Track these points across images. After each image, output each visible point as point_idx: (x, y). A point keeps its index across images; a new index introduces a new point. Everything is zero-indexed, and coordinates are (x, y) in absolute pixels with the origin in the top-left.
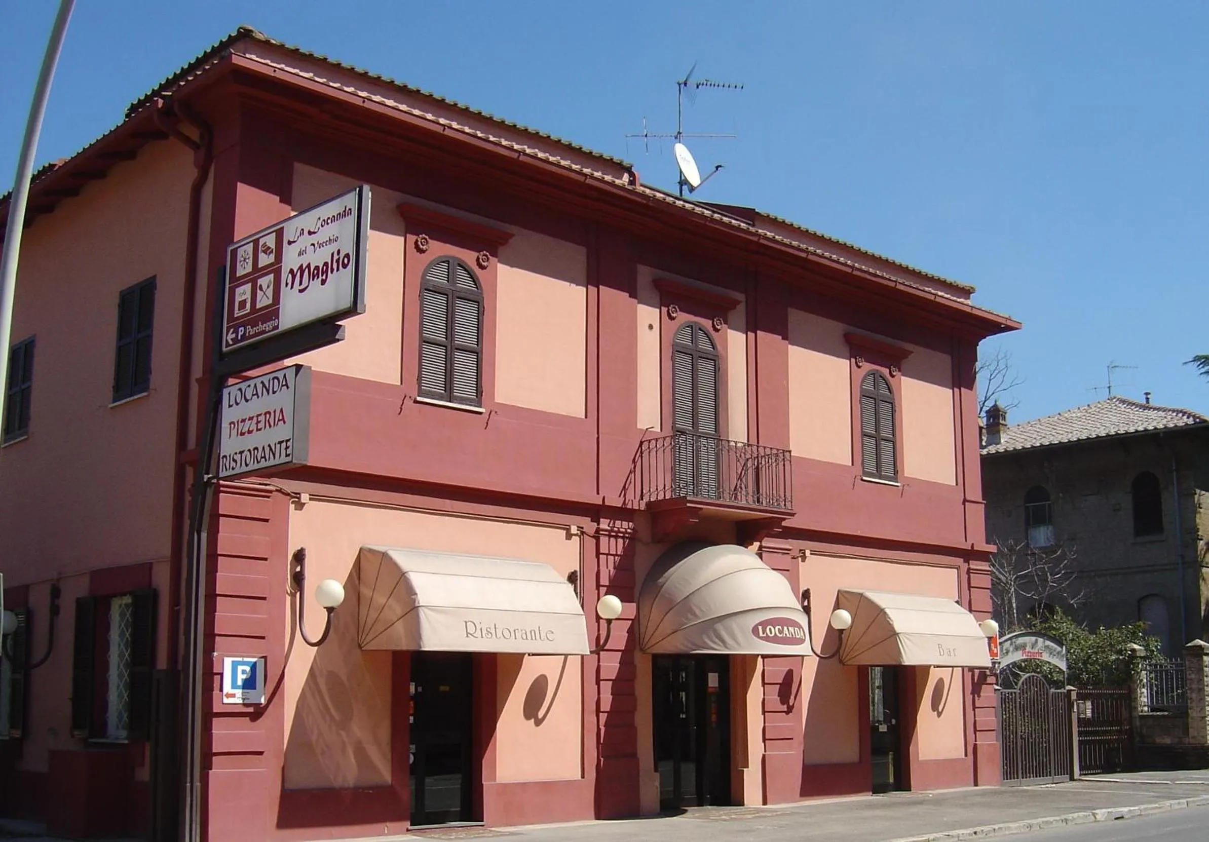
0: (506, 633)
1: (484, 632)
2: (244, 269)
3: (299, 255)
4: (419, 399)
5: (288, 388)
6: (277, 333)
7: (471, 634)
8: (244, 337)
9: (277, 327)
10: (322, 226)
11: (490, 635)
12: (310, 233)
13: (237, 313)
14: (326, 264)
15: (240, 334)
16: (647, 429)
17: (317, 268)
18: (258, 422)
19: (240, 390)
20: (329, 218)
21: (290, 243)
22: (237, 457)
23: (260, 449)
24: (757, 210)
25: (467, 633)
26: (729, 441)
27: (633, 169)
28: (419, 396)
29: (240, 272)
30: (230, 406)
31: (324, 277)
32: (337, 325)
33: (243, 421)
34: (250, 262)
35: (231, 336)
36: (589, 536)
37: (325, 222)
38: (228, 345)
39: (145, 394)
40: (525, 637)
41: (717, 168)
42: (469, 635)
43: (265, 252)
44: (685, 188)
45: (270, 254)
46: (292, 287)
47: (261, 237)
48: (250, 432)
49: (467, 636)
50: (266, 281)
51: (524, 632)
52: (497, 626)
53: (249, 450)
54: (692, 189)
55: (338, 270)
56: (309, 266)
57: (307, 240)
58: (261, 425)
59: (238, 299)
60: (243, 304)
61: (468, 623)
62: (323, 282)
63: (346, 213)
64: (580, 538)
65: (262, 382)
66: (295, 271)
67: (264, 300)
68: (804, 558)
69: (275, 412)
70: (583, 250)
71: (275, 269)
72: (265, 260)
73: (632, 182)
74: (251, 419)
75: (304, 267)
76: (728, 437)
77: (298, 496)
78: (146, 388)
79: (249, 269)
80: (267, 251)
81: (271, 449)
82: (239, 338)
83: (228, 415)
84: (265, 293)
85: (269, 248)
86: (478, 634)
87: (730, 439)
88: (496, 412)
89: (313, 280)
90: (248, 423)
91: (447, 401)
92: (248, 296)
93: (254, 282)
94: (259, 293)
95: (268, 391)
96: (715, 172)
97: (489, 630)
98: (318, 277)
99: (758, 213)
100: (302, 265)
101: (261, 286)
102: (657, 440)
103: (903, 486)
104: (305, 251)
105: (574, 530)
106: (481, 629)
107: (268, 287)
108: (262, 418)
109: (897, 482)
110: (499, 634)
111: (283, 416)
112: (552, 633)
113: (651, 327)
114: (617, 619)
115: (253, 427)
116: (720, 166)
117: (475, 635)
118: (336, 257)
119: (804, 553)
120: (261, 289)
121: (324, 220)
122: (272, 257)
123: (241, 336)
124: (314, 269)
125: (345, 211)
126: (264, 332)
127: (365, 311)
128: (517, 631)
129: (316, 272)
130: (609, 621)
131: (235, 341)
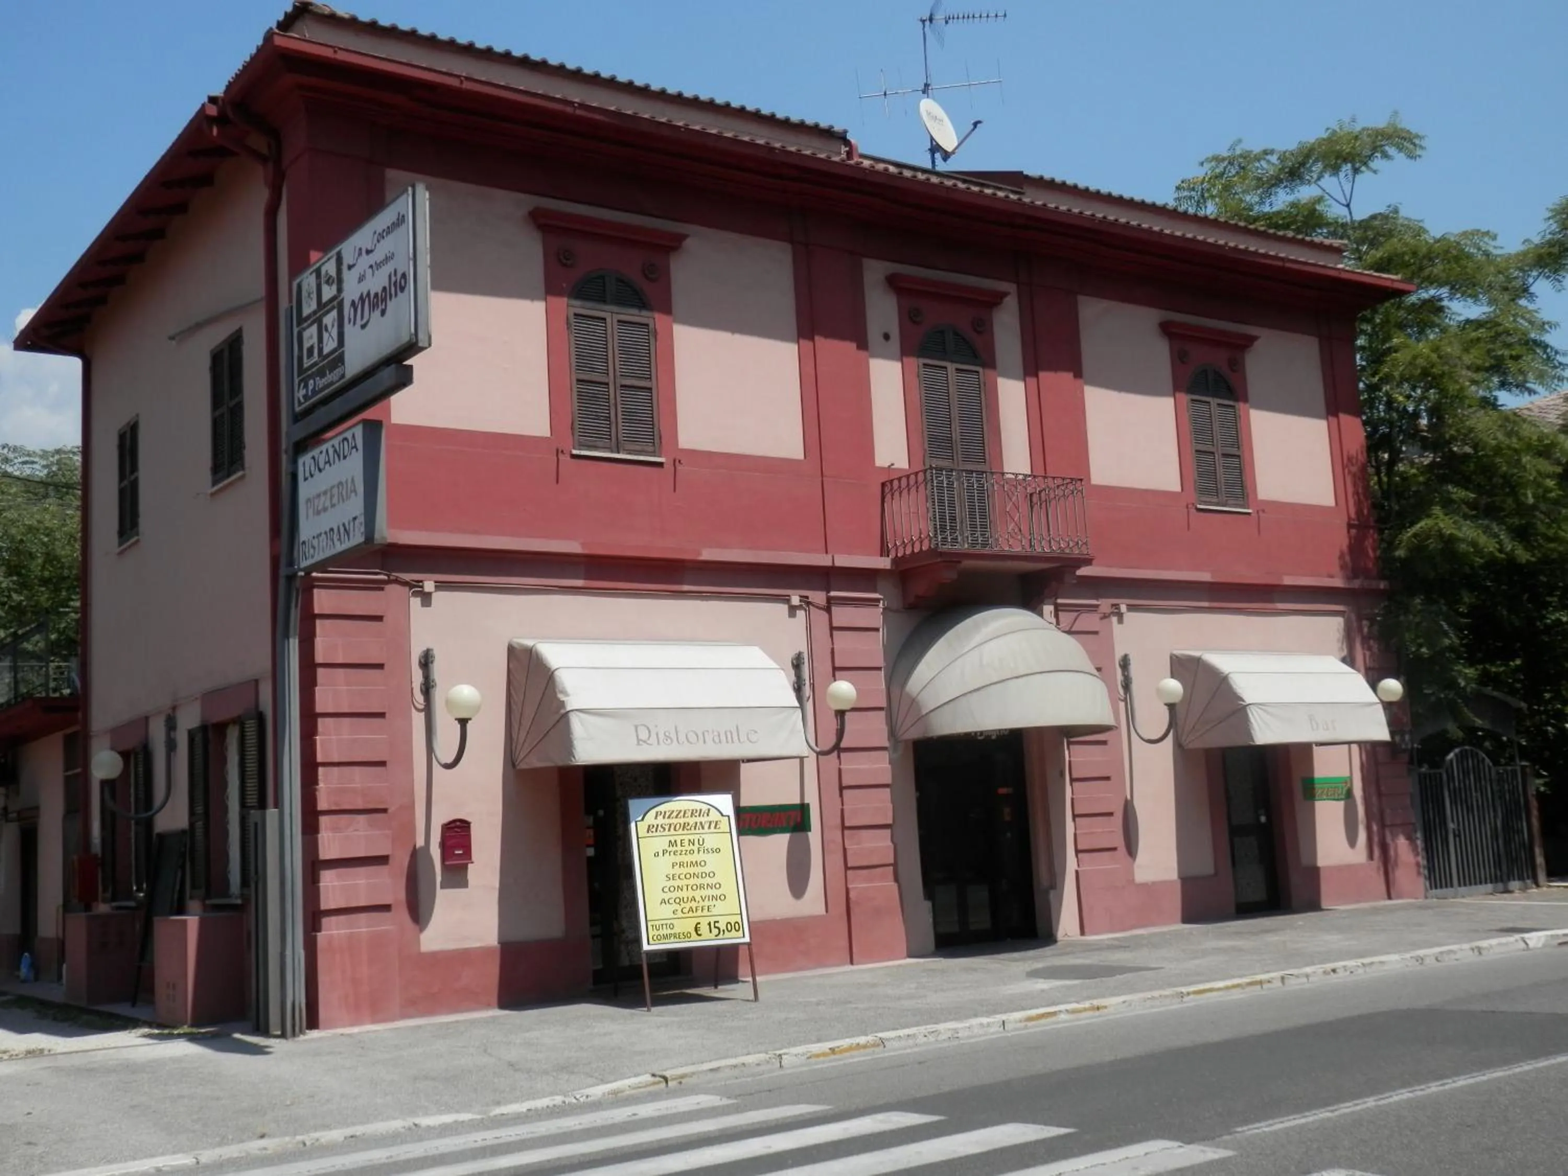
0: (693, 738)
1: (661, 736)
2: (309, 307)
3: (359, 282)
4: (575, 452)
5: (357, 450)
6: (344, 383)
7: (645, 742)
8: (315, 392)
9: (343, 376)
10: (378, 241)
11: (669, 740)
12: (368, 252)
13: (307, 363)
14: (384, 289)
15: (311, 388)
16: (889, 466)
17: (376, 295)
18: (332, 497)
19: (313, 458)
20: (384, 230)
21: (350, 267)
22: (315, 542)
23: (336, 530)
24: (1025, 173)
25: (638, 740)
26: (1003, 474)
27: (849, 137)
28: (574, 448)
29: (306, 311)
30: (306, 479)
31: (383, 307)
32: (405, 365)
33: (319, 496)
34: (314, 296)
35: (303, 392)
36: (817, 607)
37: (381, 236)
38: (300, 404)
39: (240, 474)
40: (717, 741)
41: (976, 124)
42: (641, 742)
43: (327, 282)
44: (938, 156)
45: (332, 284)
46: (354, 324)
47: (323, 264)
48: (325, 509)
49: (638, 744)
50: (330, 319)
51: (716, 733)
52: (678, 729)
53: (326, 533)
54: (946, 156)
55: (396, 295)
56: (368, 294)
57: (365, 262)
58: (335, 500)
59: (306, 345)
60: (310, 350)
61: (639, 728)
62: (383, 313)
63: (401, 220)
64: (806, 611)
65: (333, 446)
66: (357, 302)
67: (330, 345)
68: (1120, 616)
69: (347, 482)
70: (787, 247)
71: (337, 303)
72: (328, 292)
73: (849, 154)
74: (325, 493)
75: (364, 296)
76: (1002, 467)
77: (421, 584)
78: (243, 467)
79: (314, 306)
80: (329, 282)
81: (345, 529)
82: (310, 393)
83: (305, 490)
84: (330, 335)
85: (331, 276)
86: (653, 739)
87: (1006, 470)
88: (680, 461)
89: (373, 310)
90: (323, 498)
91: (612, 452)
92: (315, 340)
93: (319, 321)
94: (326, 335)
95: (339, 456)
96: (973, 130)
97: (667, 734)
98: (378, 307)
99: (1027, 177)
100: (362, 295)
101: (326, 326)
102: (899, 479)
103: (1258, 512)
104: (364, 276)
105: (795, 600)
106: (657, 734)
107: (333, 326)
108: (335, 491)
109: (1248, 508)
110: (682, 738)
111: (354, 486)
112: (756, 732)
113: (887, 337)
114: (854, 709)
115: (328, 504)
116: (979, 122)
117: (648, 742)
118: (393, 279)
119: (1119, 609)
120: (327, 330)
121: (380, 234)
122: (334, 287)
123: (312, 390)
124: (374, 297)
125: (398, 219)
126: (332, 383)
127: (430, 345)
128: (706, 734)
129: (375, 300)
130: (841, 714)
131: (306, 397)
